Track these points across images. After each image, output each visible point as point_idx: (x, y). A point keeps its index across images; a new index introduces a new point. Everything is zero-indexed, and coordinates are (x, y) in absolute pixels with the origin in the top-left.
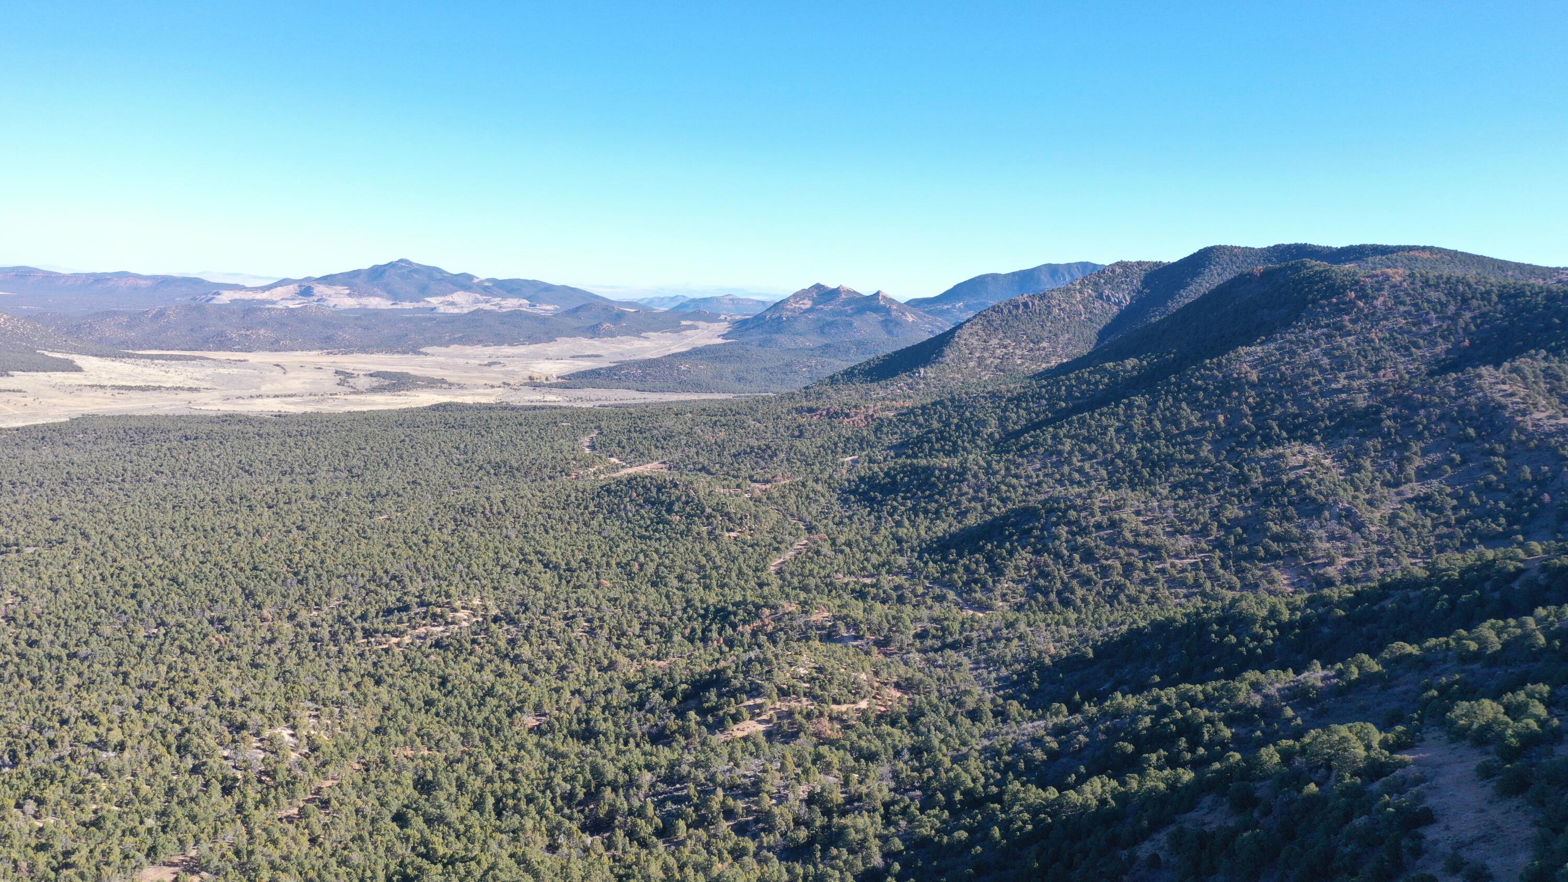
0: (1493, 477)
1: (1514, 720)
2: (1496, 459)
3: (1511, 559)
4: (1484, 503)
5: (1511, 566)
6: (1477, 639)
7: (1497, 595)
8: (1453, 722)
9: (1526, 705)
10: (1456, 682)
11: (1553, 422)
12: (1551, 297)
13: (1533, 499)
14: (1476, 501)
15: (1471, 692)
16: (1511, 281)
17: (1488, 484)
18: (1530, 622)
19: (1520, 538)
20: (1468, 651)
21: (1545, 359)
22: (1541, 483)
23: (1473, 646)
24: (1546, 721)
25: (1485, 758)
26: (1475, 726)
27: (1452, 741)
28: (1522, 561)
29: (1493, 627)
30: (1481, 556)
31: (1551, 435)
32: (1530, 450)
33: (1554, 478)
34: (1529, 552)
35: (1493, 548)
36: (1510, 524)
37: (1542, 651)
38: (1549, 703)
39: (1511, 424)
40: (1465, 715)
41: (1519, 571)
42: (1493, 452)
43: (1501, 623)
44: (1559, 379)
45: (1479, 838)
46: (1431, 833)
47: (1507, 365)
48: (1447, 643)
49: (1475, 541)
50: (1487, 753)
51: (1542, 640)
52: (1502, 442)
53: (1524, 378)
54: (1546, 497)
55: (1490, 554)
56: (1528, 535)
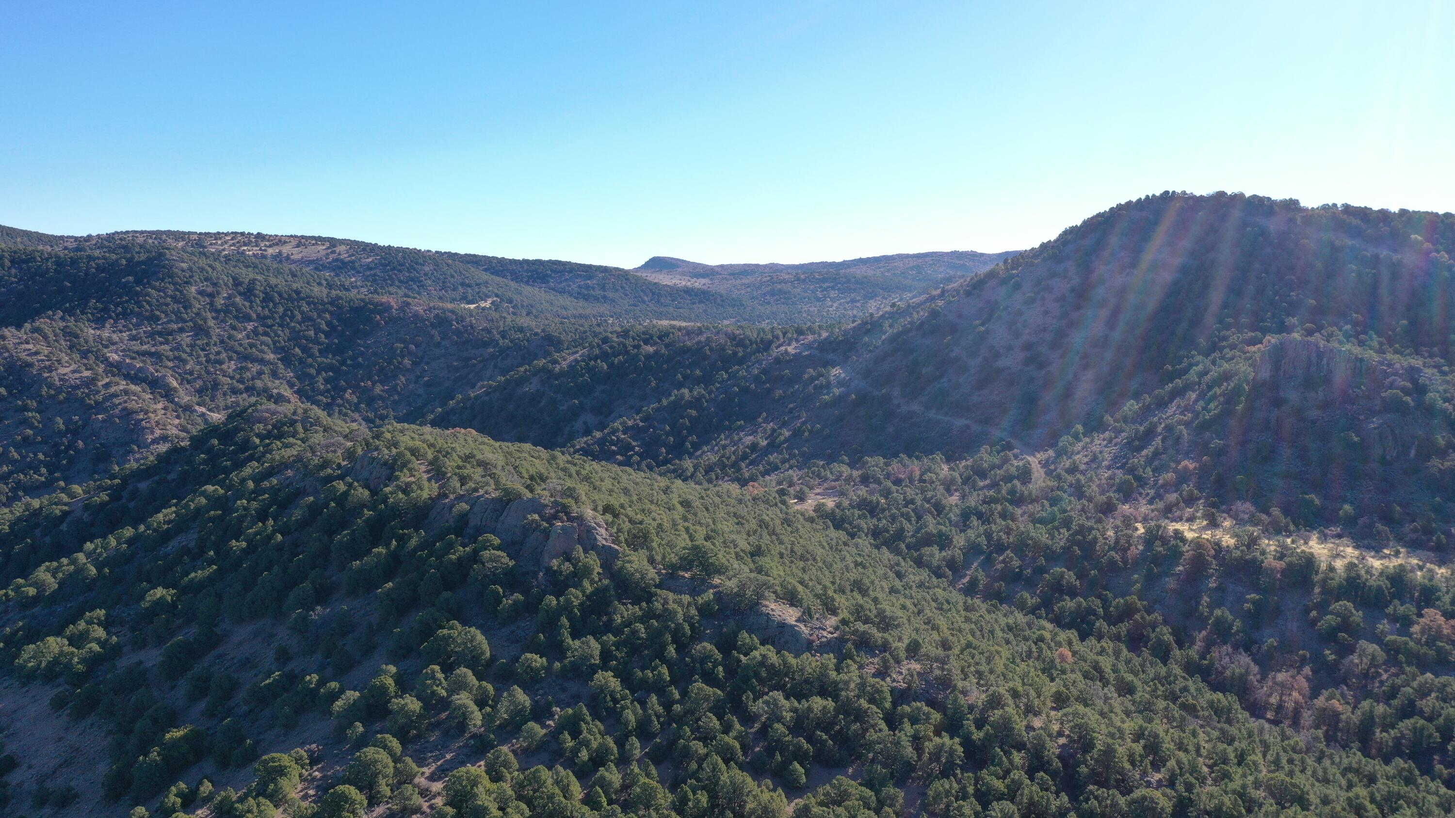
0: (29, 432)
1: (78, 648)
2: (30, 414)
3: (56, 504)
4: (23, 457)
5: (57, 511)
6: (34, 584)
7: (48, 539)
8: (22, 667)
9: (87, 632)
10: (20, 629)
11: (77, 375)
12: (59, 262)
13: (68, 448)
14: (16, 456)
15: (35, 635)
16: (21, 247)
17: (25, 439)
18: (81, 557)
19: (62, 484)
20: (27, 597)
21: (62, 319)
22: (74, 432)
23: (32, 591)
24: (106, 640)
25: (56, 691)
26: (43, 665)
27: (24, 685)
28: (66, 504)
29: (48, 569)
30: (28, 506)
31: (77, 387)
32: (61, 403)
33: (84, 426)
34: (72, 495)
35: (39, 497)
36: (51, 473)
37: (94, 580)
38: (106, 624)
39: (38, 380)
40: (33, 657)
41: (65, 514)
42: (26, 408)
43: (55, 564)
44: (77, 337)
45: (60, 766)
46: (14, 778)
47: (28, 326)
48: (6, 595)
49: (21, 493)
50: (59, 685)
51: (93, 571)
52: (32, 398)
53: (45, 337)
54: (80, 444)
55: (36, 503)
56: (68, 480)
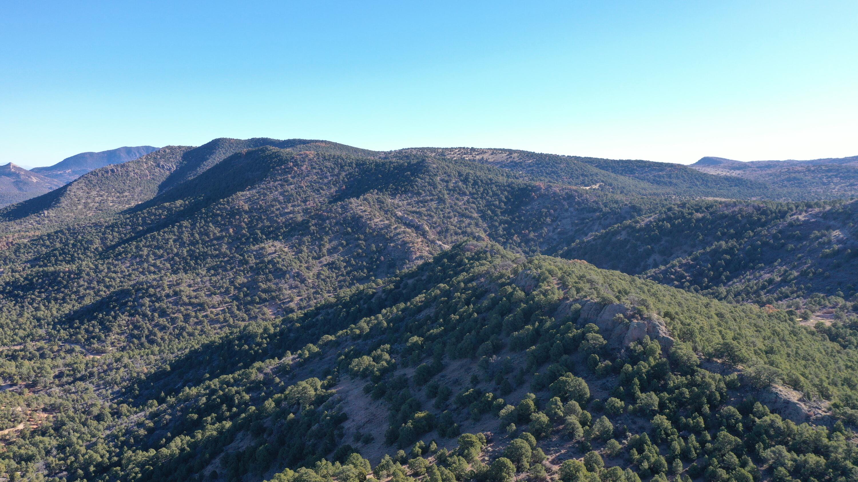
0: (360, 251)
1: (377, 363)
2: (361, 242)
3: (370, 288)
4: (357, 263)
5: (370, 292)
6: (359, 328)
7: (366, 306)
8: (352, 369)
9: (381, 355)
10: (352, 350)
11: (382, 223)
12: (377, 165)
13: (377, 260)
14: (354, 263)
15: (358, 354)
16: (361, 157)
17: (358, 254)
18: (380, 316)
19: (373, 278)
20: (356, 334)
21: (377, 194)
22: (380, 251)
23: (358, 332)
24: (390, 361)
25: (366, 384)
26: (361, 370)
27: (352, 379)
28: (375, 289)
29: (365, 321)
30: (358, 288)
31: (382, 229)
32: (374, 237)
33: (384, 249)
34: (377, 284)
35: (363, 284)
36: (369, 272)
37: (386, 329)
38: (390, 353)
39: (365, 225)
40: (357, 365)
41: (374, 294)
42: (359, 239)
43: (368, 319)
44: (383, 203)
45: (367, 422)
46: (347, 425)
47: (362, 197)
48: (347, 332)
49: (355, 282)
50: (367, 381)
51: (385, 324)
52: (362, 234)
53: (369, 203)
54: (382, 258)
55: (361, 287)
56: (376, 276)
